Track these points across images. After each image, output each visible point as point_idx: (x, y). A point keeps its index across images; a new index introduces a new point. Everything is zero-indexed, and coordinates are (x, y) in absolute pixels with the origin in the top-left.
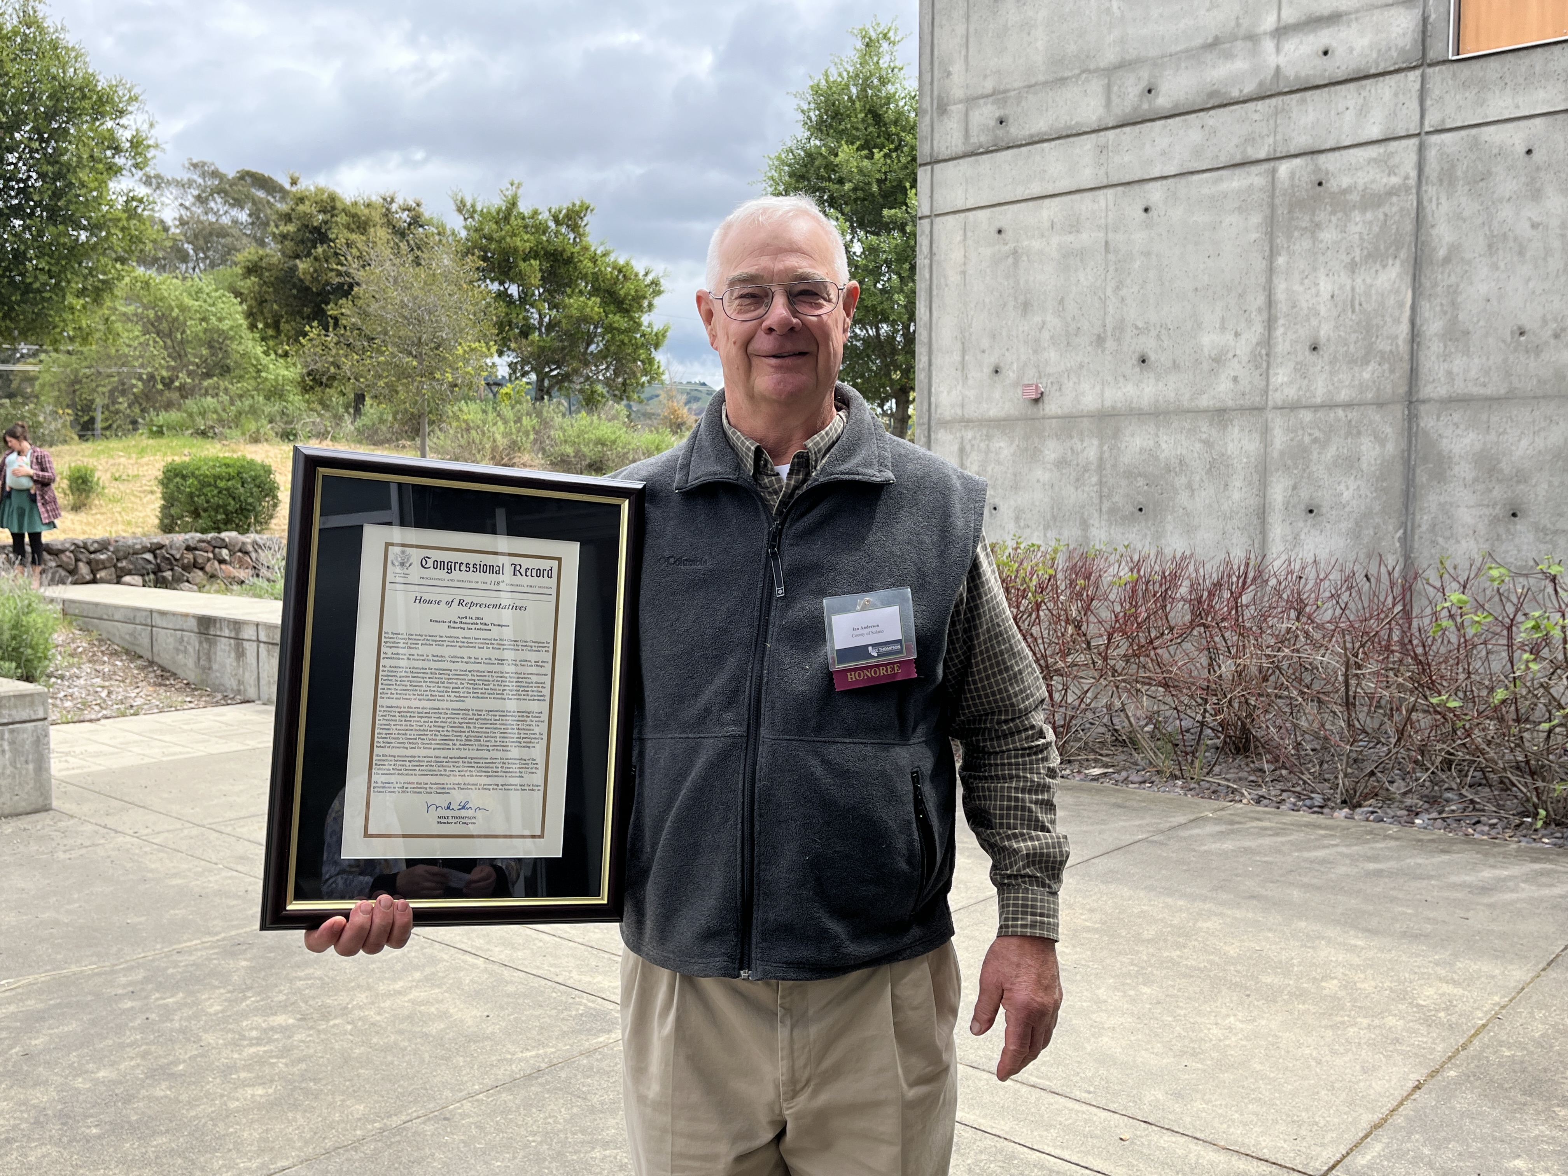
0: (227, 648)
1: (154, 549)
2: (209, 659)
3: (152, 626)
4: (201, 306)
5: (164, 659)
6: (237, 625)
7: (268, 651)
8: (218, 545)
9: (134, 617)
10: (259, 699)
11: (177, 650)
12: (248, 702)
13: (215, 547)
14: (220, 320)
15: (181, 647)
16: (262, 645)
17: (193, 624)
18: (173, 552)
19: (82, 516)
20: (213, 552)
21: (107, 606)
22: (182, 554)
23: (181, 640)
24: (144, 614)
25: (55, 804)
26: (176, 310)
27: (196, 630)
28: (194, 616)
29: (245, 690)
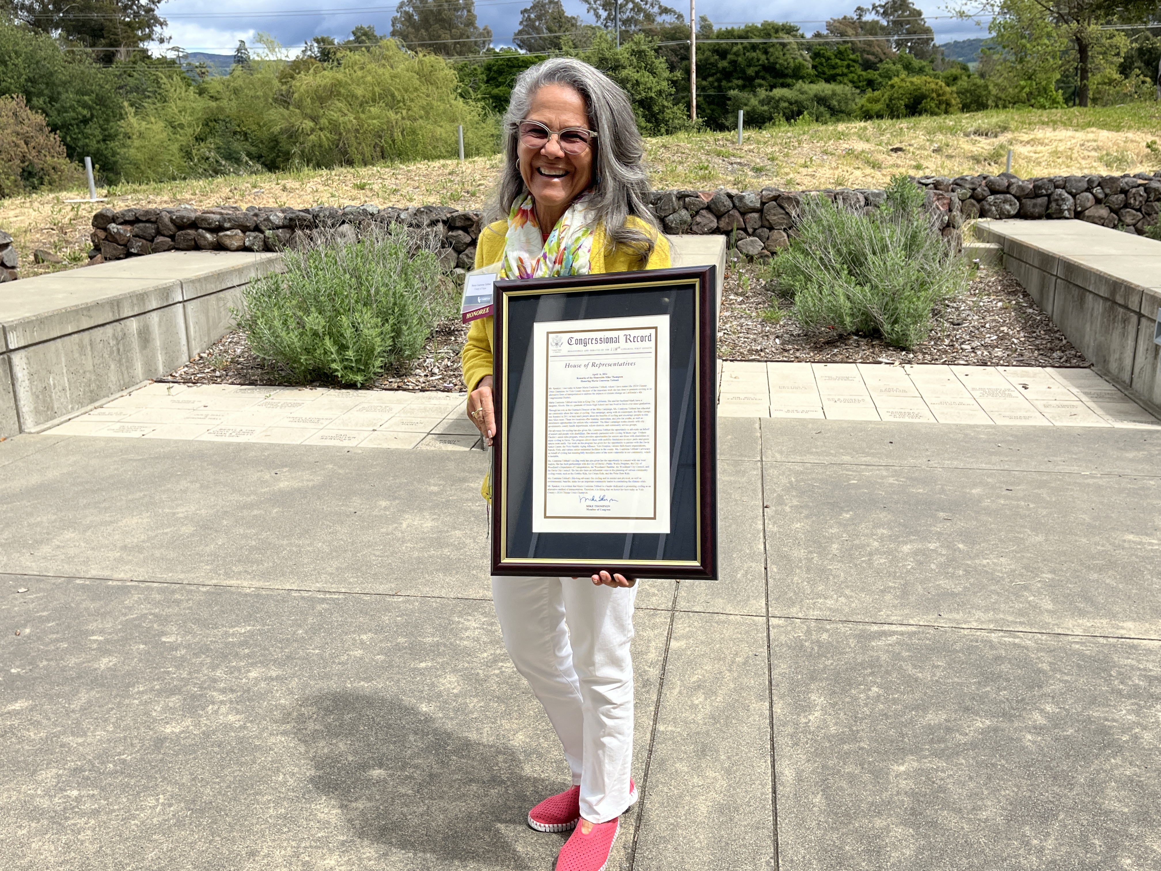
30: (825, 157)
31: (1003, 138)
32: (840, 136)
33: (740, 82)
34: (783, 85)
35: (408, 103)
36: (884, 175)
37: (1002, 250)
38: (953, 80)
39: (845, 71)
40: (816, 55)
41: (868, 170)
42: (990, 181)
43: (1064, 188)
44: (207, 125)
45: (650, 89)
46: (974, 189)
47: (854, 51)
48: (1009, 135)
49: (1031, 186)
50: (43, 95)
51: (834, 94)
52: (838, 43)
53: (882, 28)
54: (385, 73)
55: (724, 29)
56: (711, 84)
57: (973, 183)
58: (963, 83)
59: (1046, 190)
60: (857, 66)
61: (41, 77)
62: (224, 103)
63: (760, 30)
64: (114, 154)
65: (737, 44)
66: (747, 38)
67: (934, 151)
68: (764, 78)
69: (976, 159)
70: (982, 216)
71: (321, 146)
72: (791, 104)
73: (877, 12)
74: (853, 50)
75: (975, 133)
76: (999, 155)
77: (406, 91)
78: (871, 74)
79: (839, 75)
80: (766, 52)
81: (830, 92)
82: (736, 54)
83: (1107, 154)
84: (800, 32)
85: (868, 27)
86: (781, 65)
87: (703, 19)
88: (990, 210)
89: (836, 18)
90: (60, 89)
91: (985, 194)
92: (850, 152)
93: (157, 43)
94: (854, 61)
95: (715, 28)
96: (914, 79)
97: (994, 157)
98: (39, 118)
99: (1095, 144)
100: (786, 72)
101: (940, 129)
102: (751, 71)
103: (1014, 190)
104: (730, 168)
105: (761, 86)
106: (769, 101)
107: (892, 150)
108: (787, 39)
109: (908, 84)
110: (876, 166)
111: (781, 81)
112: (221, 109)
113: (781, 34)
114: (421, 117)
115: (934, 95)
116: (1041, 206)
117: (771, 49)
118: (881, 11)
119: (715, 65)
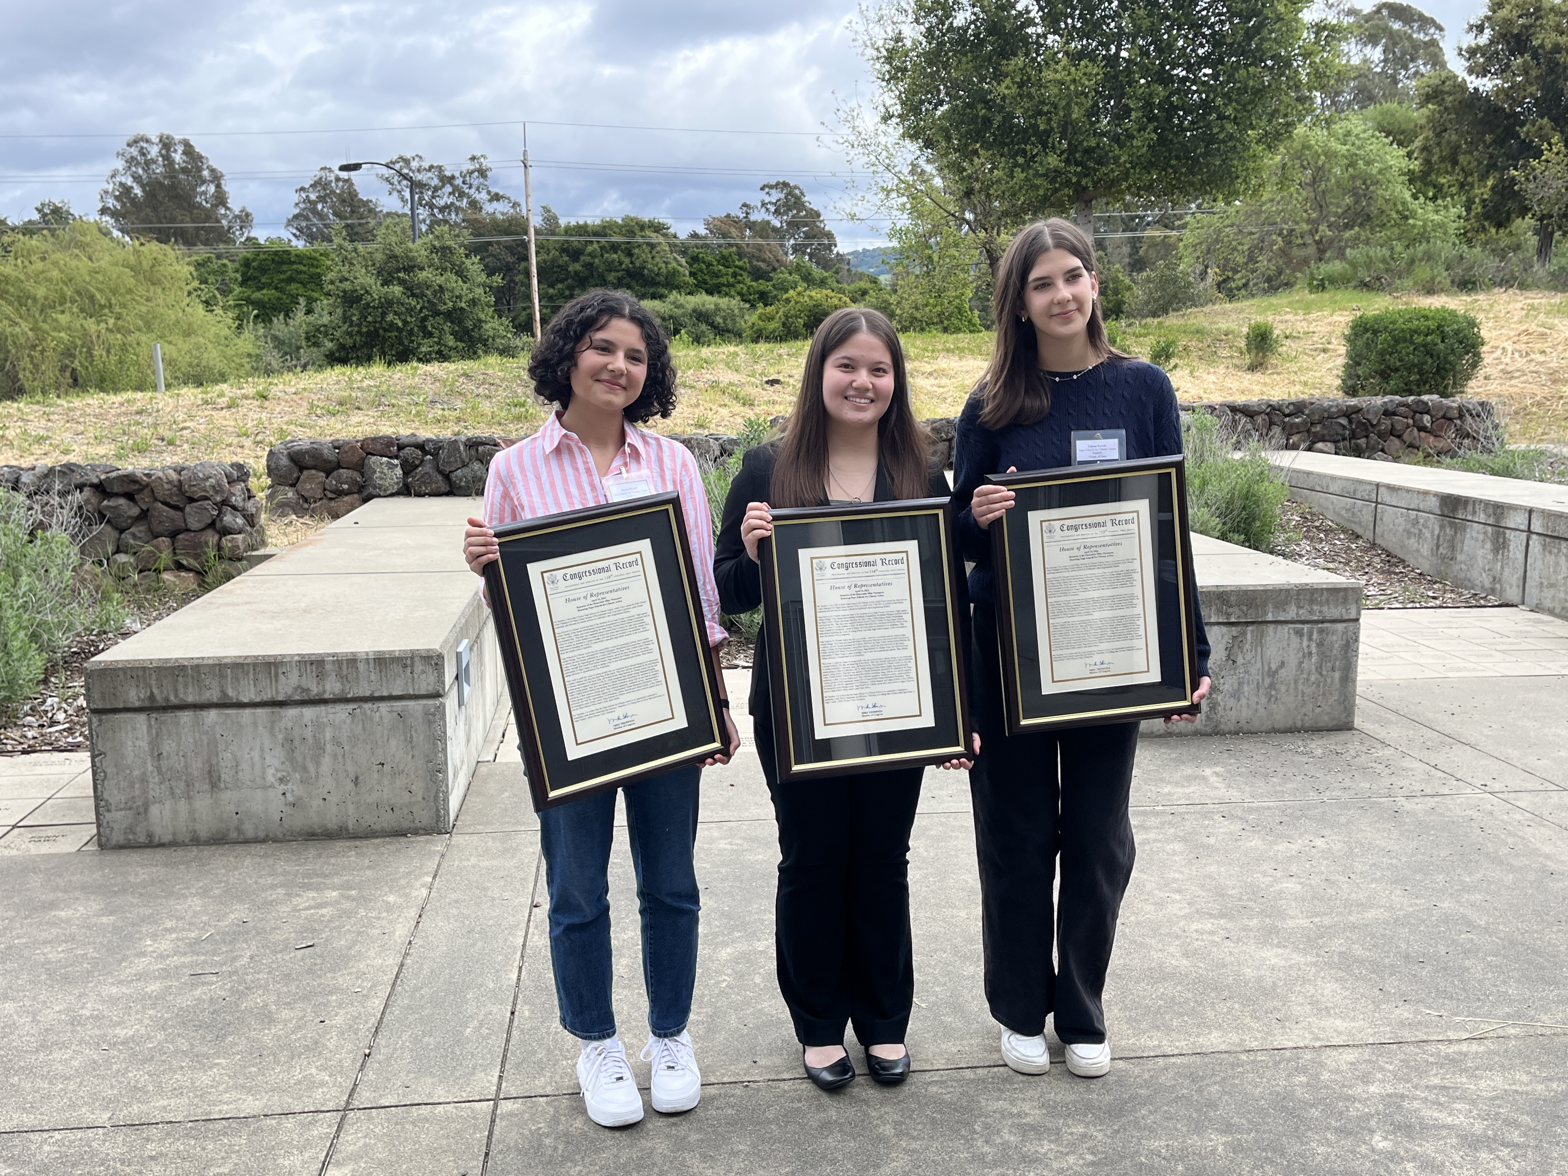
0: (1481, 537)
1: (1349, 413)
2: (1453, 547)
3: (1377, 502)
4: (1348, 150)
5: (1389, 541)
6: (1498, 510)
7: (1544, 546)
8: (1420, 409)
9: (1355, 492)
10: (1523, 603)
11: (1409, 533)
12: (1507, 605)
13: (1415, 412)
14: (1368, 163)
15: (1414, 529)
16: (1534, 537)
17: (1433, 504)
18: (1370, 417)
19: (1257, 376)
20: (1413, 418)
21: (1320, 476)
22: (1379, 420)
23: (1416, 522)
24: (1369, 487)
25: (1357, 722)
26: (1322, 157)
27: (1438, 512)
28: (1436, 495)
29: (1502, 590)
34: (654, 297)
35: (117, 309)
38: (861, 294)
39: (732, 280)
40: (695, 259)
41: (737, 408)
45: (459, 297)
47: (741, 256)
51: (718, 309)
52: (720, 246)
53: (775, 230)
54: (82, 265)
55: (573, 224)
56: (560, 291)
60: (745, 275)
63: (620, 227)
65: (591, 242)
66: (605, 235)
73: (767, 210)
74: (739, 255)
77: (114, 292)
78: (763, 285)
79: (723, 285)
80: (630, 254)
81: (712, 307)
82: (592, 255)
84: (672, 231)
85: (758, 228)
86: (651, 271)
87: (545, 209)
89: (717, 214)
92: (714, 385)
94: (741, 268)
95: (563, 222)
96: (814, 293)
100: (658, 279)
102: (612, 277)
107: (767, 382)
108: (656, 238)
109: (807, 299)
110: (747, 402)
111: (652, 290)
113: (648, 232)
114: (139, 330)
117: (636, 251)
118: (772, 209)
119: (564, 268)
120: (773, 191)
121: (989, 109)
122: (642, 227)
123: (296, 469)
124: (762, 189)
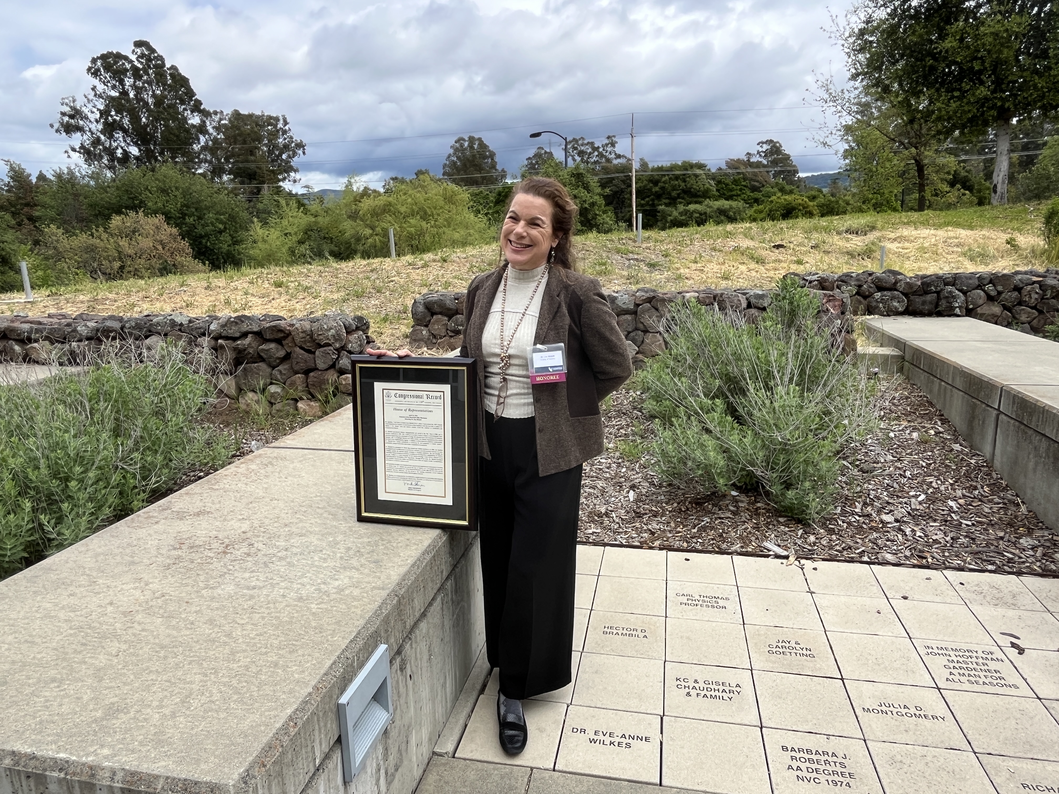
30: (713, 254)
31: (872, 236)
32: (728, 235)
33: (667, 201)
34: (696, 203)
35: (436, 217)
36: (767, 269)
37: (903, 358)
38: (813, 198)
39: (739, 193)
40: (719, 182)
41: (753, 265)
42: (877, 278)
43: (953, 285)
44: (306, 233)
45: (585, 201)
46: (860, 286)
47: (745, 179)
48: (876, 234)
49: (919, 283)
50: (194, 215)
51: (731, 207)
52: (733, 174)
53: (764, 165)
54: (420, 197)
55: (656, 166)
56: (648, 202)
57: (858, 280)
58: (821, 200)
59: (936, 288)
60: (747, 189)
61: (193, 203)
62: (320, 219)
63: (680, 167)
64: (239, 253)
65: (664, 175)
66: (672, 171)
67: (812, 247)
68: (683, 198)
69: (851, 254)
70: (870, 313)
71: (375, 247)
72: (701, 214)
73: (760, 156)
75: (847, 232)
76: (871, 251)
77: (435, 208)
78: (757, 195)
79: (734, 195)
80: (684, 181)
81: (728, 207)
82: (665, 182)
83: (970, 250)
84: (708, 167)
85: (754, 165)
86: (694, 189)
87: (641, 159)
88: (878, 307)
89: (732, 158)
90: (205, 212)
91: (871, 290)
92: (736, 249)
93: (292, 183)
94: (745, 186)
95: (650, 166)
96: (787, 197)
97: (868, 253)
98: (175, 231)
99: (956, 241)
100: (698, 194)
101: (816, 229)
102: (674, 194)
103: (901, 286)
104: (627, 263)
105: (680, 203)
106: (686, 212)
107: (774, 247)
108: (698, 172)
109: (783, 201)
110: (760, 261)
111: (695, 200)
112: (316, 223)
113: (695, 169)
114: (445, 226)
115: (801, 208)
116: (931, 303)
117: (688, 179)
118: (763, 155)
119: (650, 190)
120: (764, 145)
121: (935, 59)
122: (692, 166)
123: (429, 314)
124: (758, 144)
